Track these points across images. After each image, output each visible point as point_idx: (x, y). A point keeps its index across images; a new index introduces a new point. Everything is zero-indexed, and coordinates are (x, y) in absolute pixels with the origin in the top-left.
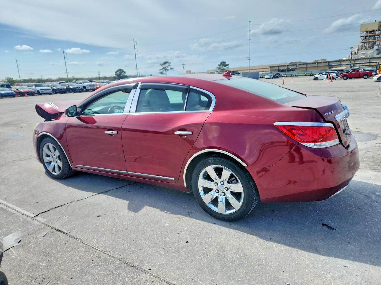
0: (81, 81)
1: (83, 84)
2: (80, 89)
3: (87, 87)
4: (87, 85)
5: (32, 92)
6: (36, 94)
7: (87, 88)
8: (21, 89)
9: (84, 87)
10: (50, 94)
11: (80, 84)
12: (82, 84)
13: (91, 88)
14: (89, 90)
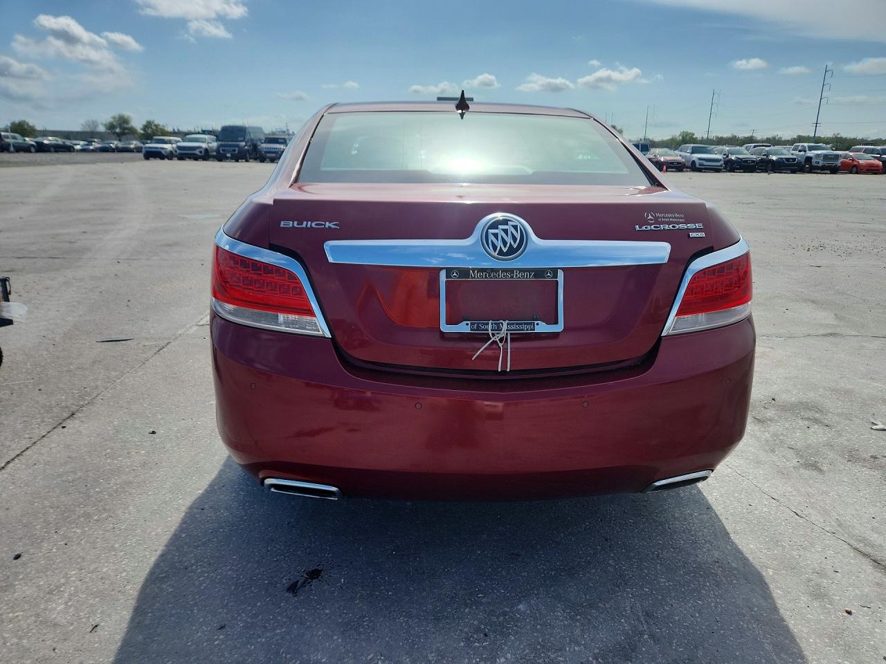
0: (806, 145)
1: (808, 152)
2: (794, 165)
3: (814, 161)
4: (818, 155)
5: (679, 163)
6: (687, 168)
7: (814, 164)
8: (661, 156)
9: (809, 159)
10: (717, 170)
11: (800, 151)
12: (805, 151)
13: (826, 163)
14: (818, 168)
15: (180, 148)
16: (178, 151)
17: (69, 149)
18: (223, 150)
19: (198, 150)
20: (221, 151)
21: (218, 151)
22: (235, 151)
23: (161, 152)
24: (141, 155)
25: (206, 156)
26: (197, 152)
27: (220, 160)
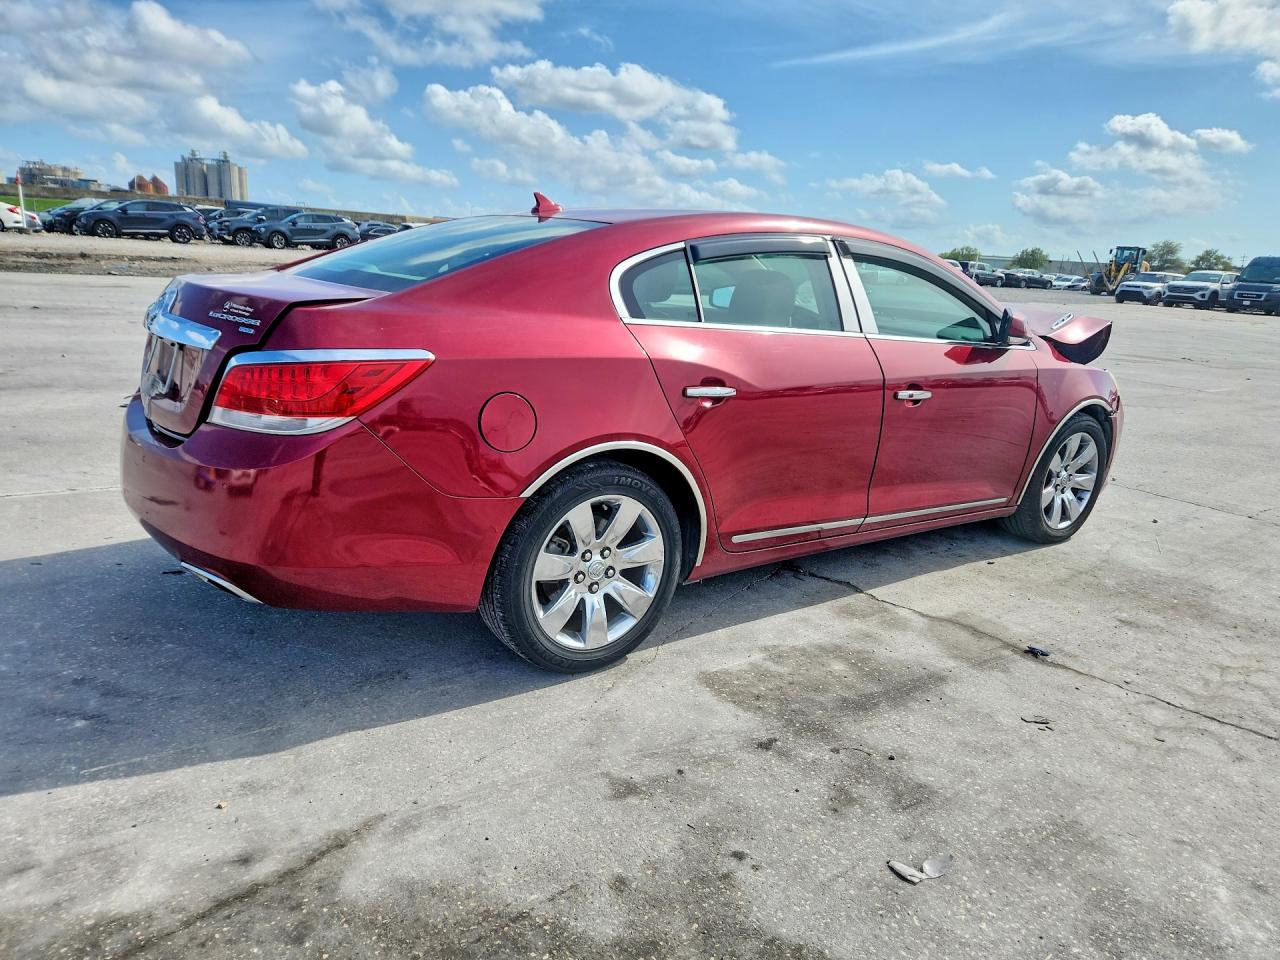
15: (1172, 288)
16: (1168, 293)
17: (1044, 285)
18: (1239, 295)
19: (1200, 293)
20: (1236, 297)
21: (1230, 296)
22: (1261, 296)
23: (1141, 293)
24: (1113, 298)
25: (1212, 302)
26: (1197, 296)
27: (1231, 310)
